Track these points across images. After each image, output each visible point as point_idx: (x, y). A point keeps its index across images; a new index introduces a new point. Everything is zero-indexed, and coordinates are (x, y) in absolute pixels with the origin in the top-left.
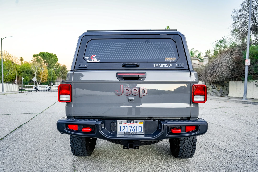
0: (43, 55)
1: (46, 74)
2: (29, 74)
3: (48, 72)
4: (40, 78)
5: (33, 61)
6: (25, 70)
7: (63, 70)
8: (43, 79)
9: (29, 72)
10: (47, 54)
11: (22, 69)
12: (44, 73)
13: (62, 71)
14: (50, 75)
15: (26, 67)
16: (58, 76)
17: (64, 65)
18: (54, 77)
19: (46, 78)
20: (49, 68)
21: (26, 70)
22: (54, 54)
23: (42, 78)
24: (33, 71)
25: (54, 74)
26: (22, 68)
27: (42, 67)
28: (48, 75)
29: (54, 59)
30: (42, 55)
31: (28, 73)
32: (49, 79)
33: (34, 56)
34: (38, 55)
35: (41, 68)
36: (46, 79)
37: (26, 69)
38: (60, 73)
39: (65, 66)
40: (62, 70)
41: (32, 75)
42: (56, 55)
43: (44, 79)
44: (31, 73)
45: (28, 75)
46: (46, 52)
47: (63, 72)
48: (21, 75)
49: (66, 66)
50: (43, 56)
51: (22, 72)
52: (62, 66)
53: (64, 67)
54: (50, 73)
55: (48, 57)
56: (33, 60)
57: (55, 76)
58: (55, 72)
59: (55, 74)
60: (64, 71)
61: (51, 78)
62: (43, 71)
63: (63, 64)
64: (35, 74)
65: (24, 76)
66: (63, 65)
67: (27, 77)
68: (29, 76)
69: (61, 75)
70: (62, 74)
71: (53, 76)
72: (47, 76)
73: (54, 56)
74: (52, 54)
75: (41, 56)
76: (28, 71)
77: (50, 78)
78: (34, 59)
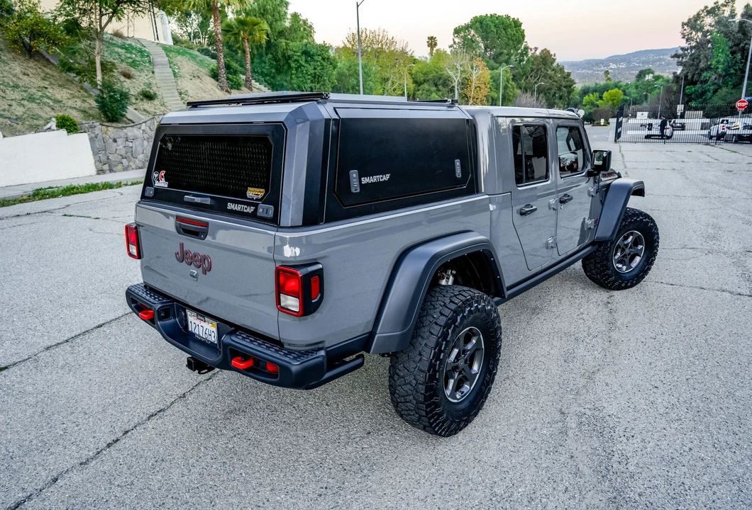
0: (481, 24)
1: (483, 86)
2: (440, 87)
3: (491, 79)
4: (467, 97)
5: (455, 46)
6: (430, 76)
7: (542, 66)
8: (475, 100)
9: (441, 81)
10: (492, 22)
11: (425, 74)
12: (477, 82)
13: (538, 70)
14: (497, 88)
15: (434, 67)
16: (520, 88)
17: (545, 49)
18: (508, 91)
19: (485, 96)
20: (498, 65)
21: (434, 76)
22: (512, 17)
23: (474, 98)
24: (450, 77)
25: (508, 82)
26: (425, 70)
27: (474, 65)
28: (488, 86)
29: (511, 34)
30: (478, 24)
31: (438, 83)
32: (493, 99)
33: (457, 31)
34: (467, 27)
35: (472, 68)
36: (485, 99)
37: (435, 74)
38: (531, 76)
39: (548, 51)
40: (539, 66)
41: (447, 89)
42: (521, 21)
43: (477, 99)
44: (445, 84)
45: (439, 90)
46: (489, 15)
47: (541, 72)
48: (420, 92)
49: (552, 53)
50: (481, 27)
51: (425, 81)
52: (538, 53)
53: (543, 57)
54: (495, 80)
55: (495, 31)
56: (454, 42)
57: (513, 88)
58: (511, 77)
59: (511, 82)
60: (543, 69)
61: (498, 97)
62: (477, 77)
63: (543, 48)
64: (455, 84)
65: (428, 93)
66: (542, 51)
67: (436, 96)
68: (440, 93)
69: (536, 83)
70: (538, 79)
71: (505, 88)
72: (486, 89)
73: (513, 24)
74: (508, 17)
75: (476, 30)
76: (440, 79)
77: (496, 96)
78: (457, 40)
